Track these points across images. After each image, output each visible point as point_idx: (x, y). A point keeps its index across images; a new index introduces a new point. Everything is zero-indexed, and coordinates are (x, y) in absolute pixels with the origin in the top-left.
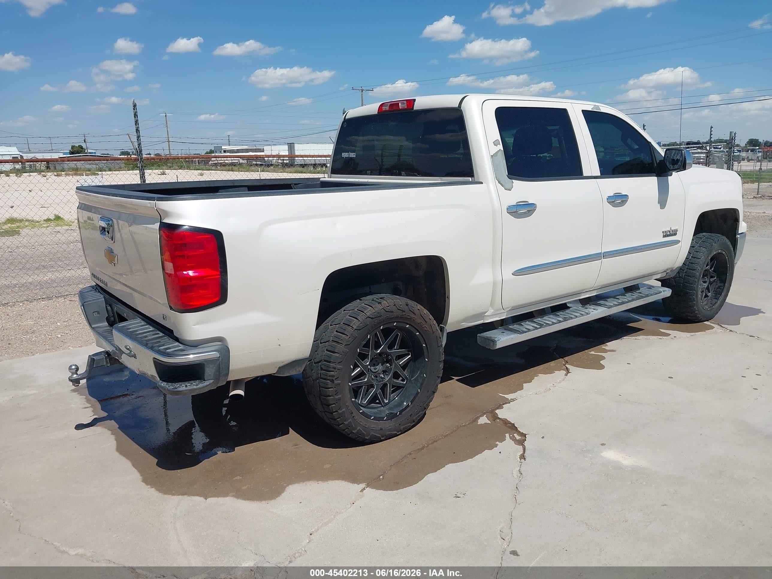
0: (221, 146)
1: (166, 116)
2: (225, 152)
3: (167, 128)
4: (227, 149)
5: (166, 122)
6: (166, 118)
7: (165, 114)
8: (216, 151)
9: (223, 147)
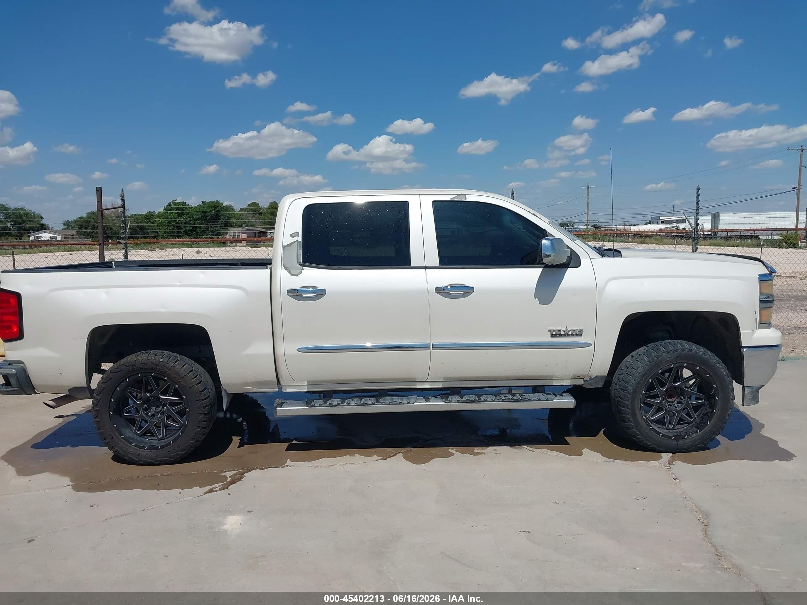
0: (660, 217)
1: (588, 188)
2: (663, 223)
3: (588, 200)
4: (665, 220)
5: (588, 194)
6: (588, 190)
7: (588, 186)
8: (653, 222)
9: (661, 218)
